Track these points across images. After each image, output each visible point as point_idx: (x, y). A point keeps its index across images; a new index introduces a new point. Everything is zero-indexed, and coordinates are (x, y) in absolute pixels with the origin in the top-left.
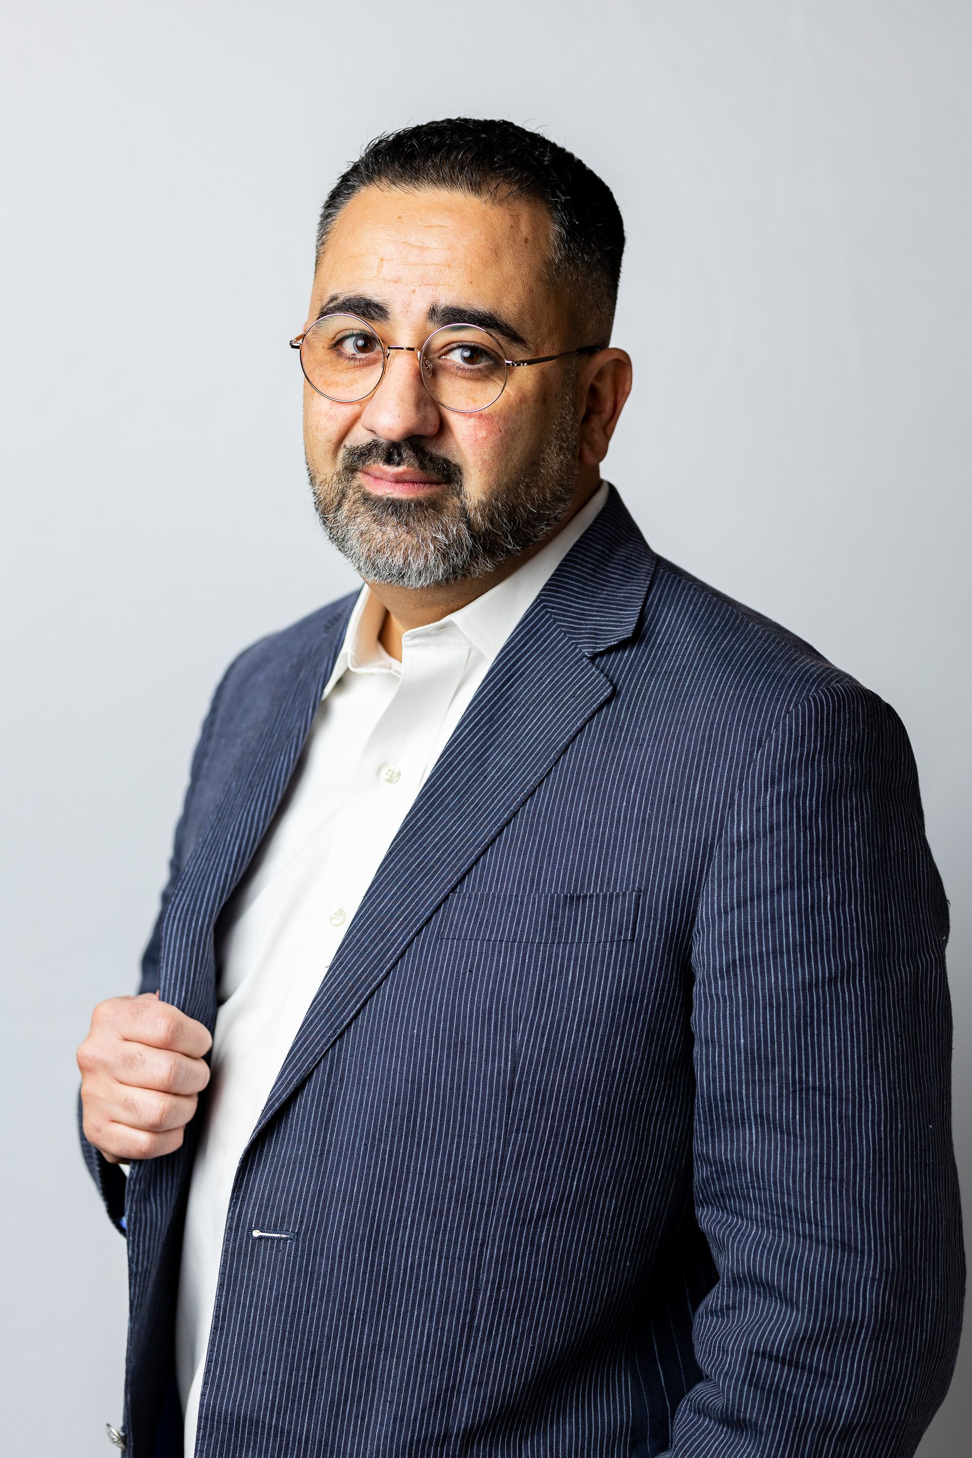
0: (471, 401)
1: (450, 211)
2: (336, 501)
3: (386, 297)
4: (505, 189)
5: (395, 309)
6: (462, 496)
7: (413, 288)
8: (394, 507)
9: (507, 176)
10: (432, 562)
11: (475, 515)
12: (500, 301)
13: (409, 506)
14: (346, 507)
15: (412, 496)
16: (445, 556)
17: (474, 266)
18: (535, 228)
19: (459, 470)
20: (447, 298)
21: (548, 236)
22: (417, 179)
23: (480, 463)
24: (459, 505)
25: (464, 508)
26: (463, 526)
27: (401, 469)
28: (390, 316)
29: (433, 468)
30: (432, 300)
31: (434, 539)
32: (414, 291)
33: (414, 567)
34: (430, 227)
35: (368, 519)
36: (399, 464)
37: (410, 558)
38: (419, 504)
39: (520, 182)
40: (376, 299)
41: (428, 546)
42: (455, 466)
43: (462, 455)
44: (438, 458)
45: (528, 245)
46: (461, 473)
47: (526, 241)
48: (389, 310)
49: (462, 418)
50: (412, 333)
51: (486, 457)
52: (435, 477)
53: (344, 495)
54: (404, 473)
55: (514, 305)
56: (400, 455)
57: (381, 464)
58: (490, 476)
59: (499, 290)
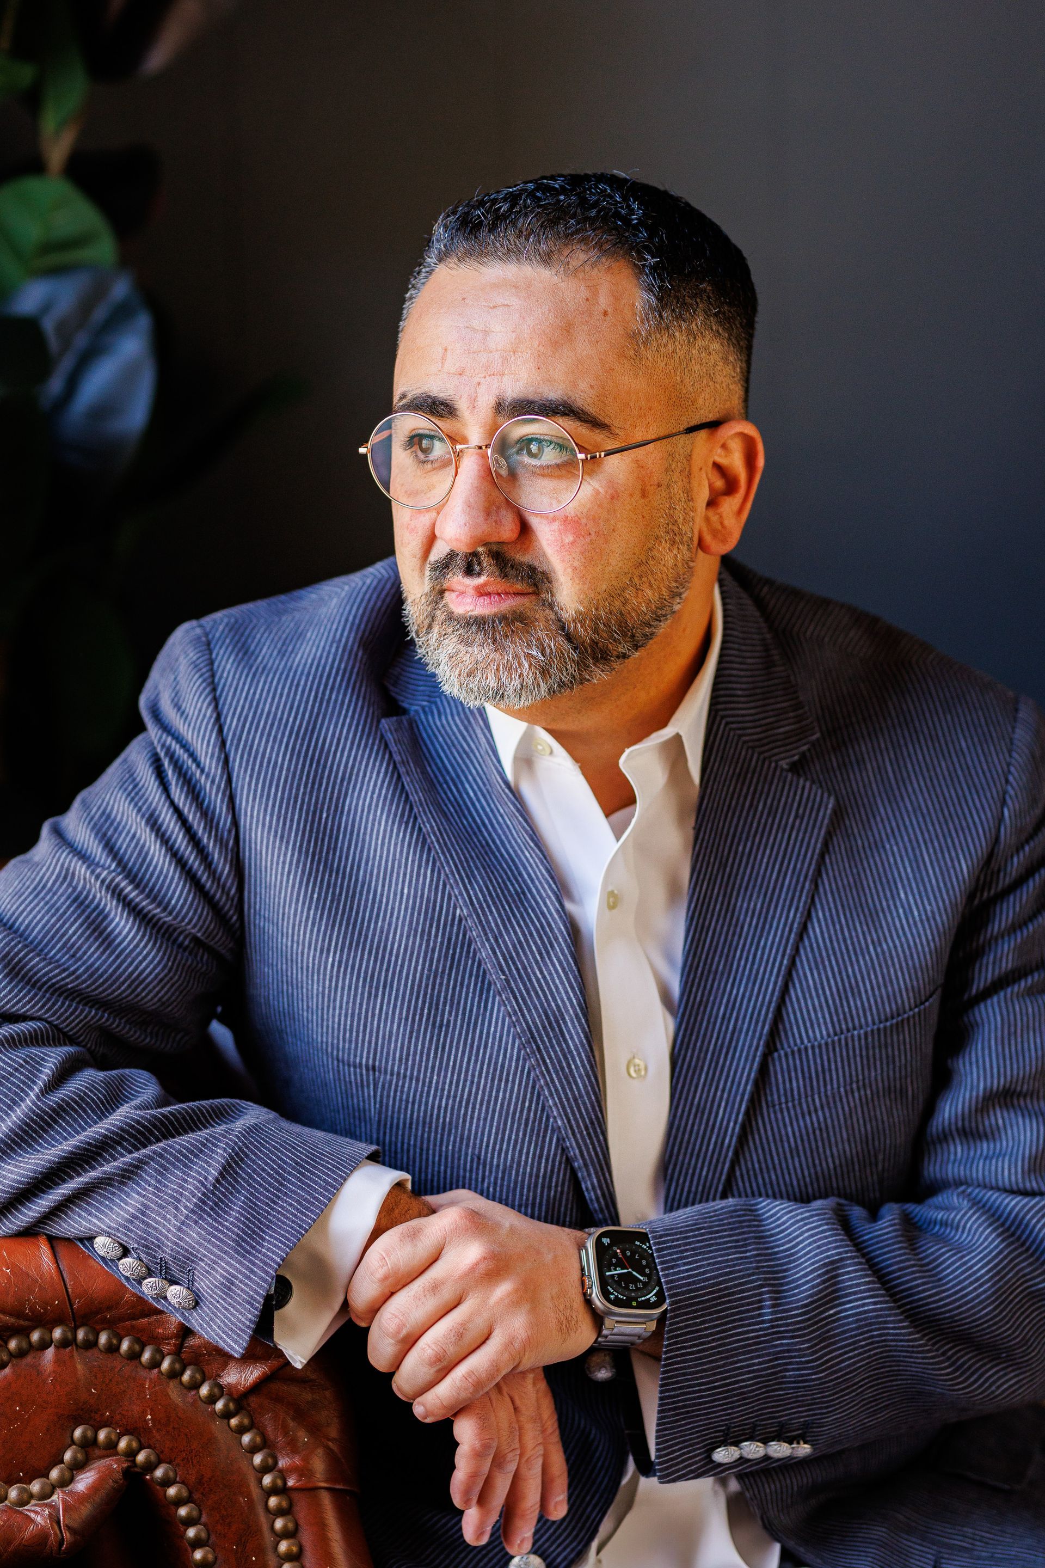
0: (554, 502)
1: (516, 287)
2: (426, 623)
3: (451, 392)
4: (580, 256)
5: (462, 406)
6: (556, 608)
7: (477, 380)
8: (479, 623)
9: (584, 240)
10: (529, 681)
11: (575, 627)
12: (575, 385)
13: (494, 622)
14: (436, 629)
15: (494, 610)
16: (545, 672)
17: (541, 348)
18: (616, 297)
19: (547, 578)
20: (514, 388)
21: (633, 305)
22: (482, 254)
23: (569, 570)
24: (553, 617)
25: (560, 620)
26: (561, 640)
27: (482, 580)
28: (458, 413)
29: (517, 576)
30: (497, 392)
31: (528, 656)
32: (479, 384)
33: (510, 689)
34: (495, 307)
35: (455, 640)
36: (479, 574)
37: (503, 679)
38: (504, 618)
39: (599, 246)
40: (442, 395)
41: (520, 664)
42: (543, 573)
43: (548, 562)
44: (522, 565)
45: (608, 318)
46: (550, 582)
47: (605, 314)
48: (456, 406)
49: (545, 522)
50: (481, 430)
51: (576, 564)
52: (519, 587)
53: (433, 618)
54: (485, 585)
55: (592, 387)
56: (479, 563)
57: (460, 577)
58: (584, 584)
59: (573, 372)
